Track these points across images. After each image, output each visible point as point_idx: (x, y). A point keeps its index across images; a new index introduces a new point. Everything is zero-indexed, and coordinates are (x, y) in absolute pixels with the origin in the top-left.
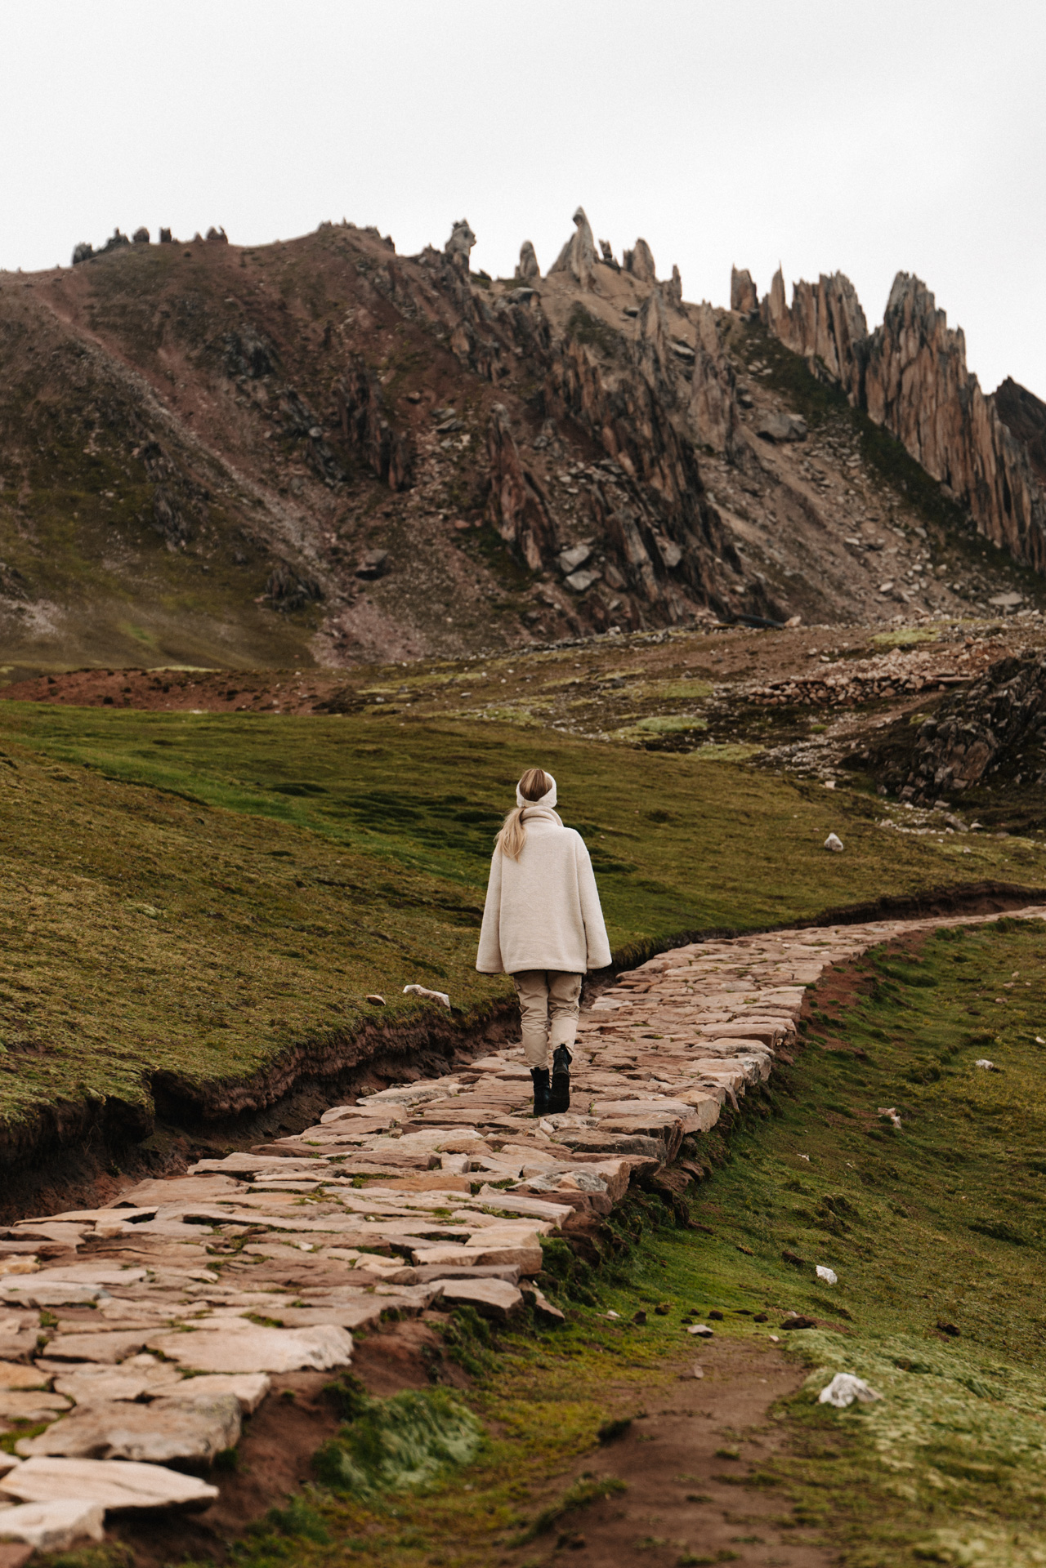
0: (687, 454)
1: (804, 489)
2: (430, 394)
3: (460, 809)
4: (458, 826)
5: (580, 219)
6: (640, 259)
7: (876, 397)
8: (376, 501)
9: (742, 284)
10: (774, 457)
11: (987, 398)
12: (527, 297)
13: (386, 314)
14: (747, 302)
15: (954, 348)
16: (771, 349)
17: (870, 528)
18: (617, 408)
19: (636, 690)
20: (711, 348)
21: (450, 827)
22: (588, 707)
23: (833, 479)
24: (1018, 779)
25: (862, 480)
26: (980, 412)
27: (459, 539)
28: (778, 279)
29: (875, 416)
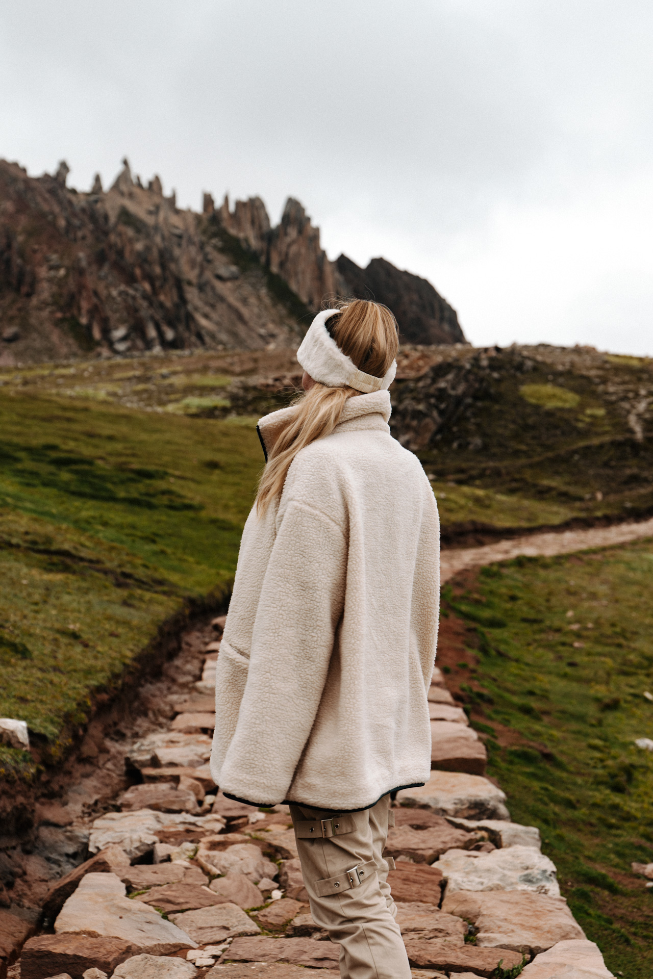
0: (179, 284)
1: (238, 305)
2: (45, 248)
3: (54, 455)
4: (52, 468)
5: (125, 163)
6: (155, 185)
7: (275, 260)
8: (14, 302)
9: (208, 200)
10: (224, 288)
11: (331, 263)
12: (96, 201)
13: (22, 205)
14: (210, 209)
15: (315, 236)
16: (222, 234)
17: (271, 326)
18: (143, 259)
19: (179, 381)
20: (192, 230)
21: (45, 469)
22: (145, 391)
23: (253, 300)
24: (455, 445)
25: (267, 301)
26: (328, 270)
27: (58, 323)
28: (226, 199)
29: (275, 269)
